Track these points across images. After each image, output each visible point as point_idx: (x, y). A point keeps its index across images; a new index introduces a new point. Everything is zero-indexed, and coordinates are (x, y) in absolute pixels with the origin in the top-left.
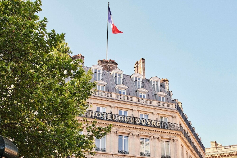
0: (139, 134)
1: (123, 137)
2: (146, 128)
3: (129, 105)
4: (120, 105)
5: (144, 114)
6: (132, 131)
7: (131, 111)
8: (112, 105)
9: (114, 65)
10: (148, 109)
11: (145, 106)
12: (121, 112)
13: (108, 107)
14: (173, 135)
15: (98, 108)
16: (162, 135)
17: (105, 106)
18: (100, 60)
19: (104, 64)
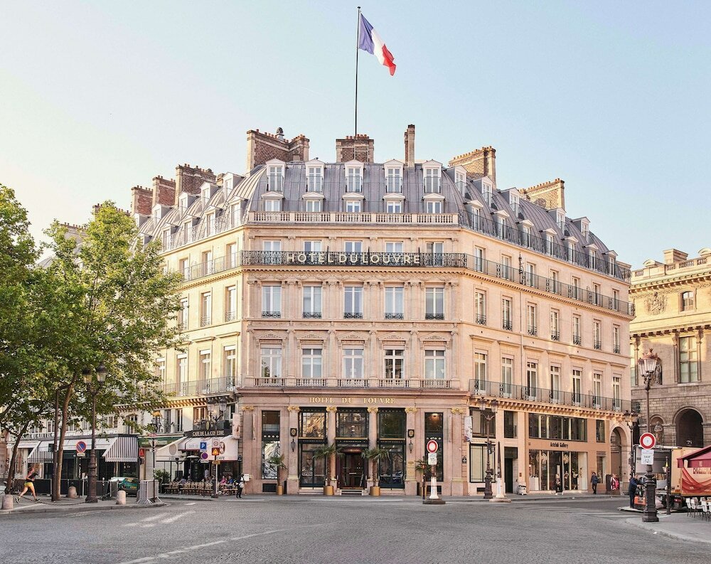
0: (380, 281)
1: (353, 289)
2: (392, 269)
3: (362, 231)
4: (345, 234)
5: (394, 243)
6: (367, 278)
7: (368, 241)
8: (330, 236)
9: (364, 145)
10: (401, 232)
11: (394, 228)
12: (349, 245)
13: (323, 239)
14: (449, 276)
15: (308, 245)
16: (427, 278)
17: (318, 238)
18: (338, 140)
19: (346, 147)
